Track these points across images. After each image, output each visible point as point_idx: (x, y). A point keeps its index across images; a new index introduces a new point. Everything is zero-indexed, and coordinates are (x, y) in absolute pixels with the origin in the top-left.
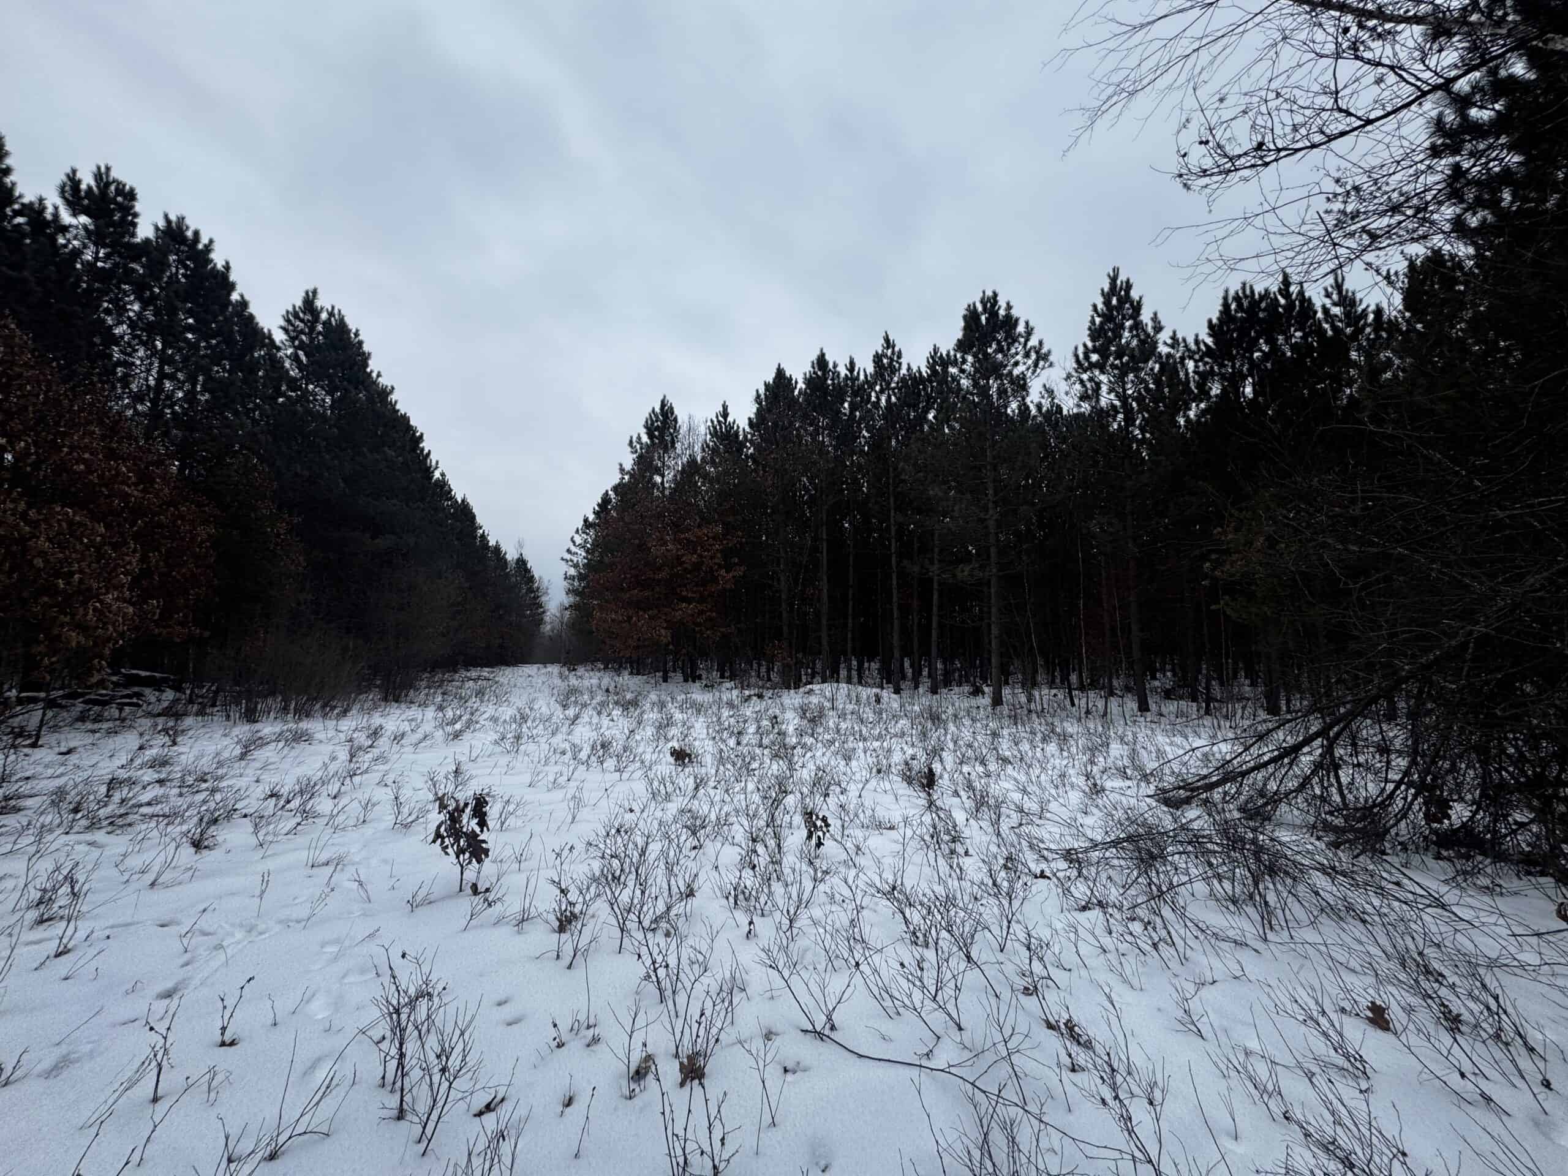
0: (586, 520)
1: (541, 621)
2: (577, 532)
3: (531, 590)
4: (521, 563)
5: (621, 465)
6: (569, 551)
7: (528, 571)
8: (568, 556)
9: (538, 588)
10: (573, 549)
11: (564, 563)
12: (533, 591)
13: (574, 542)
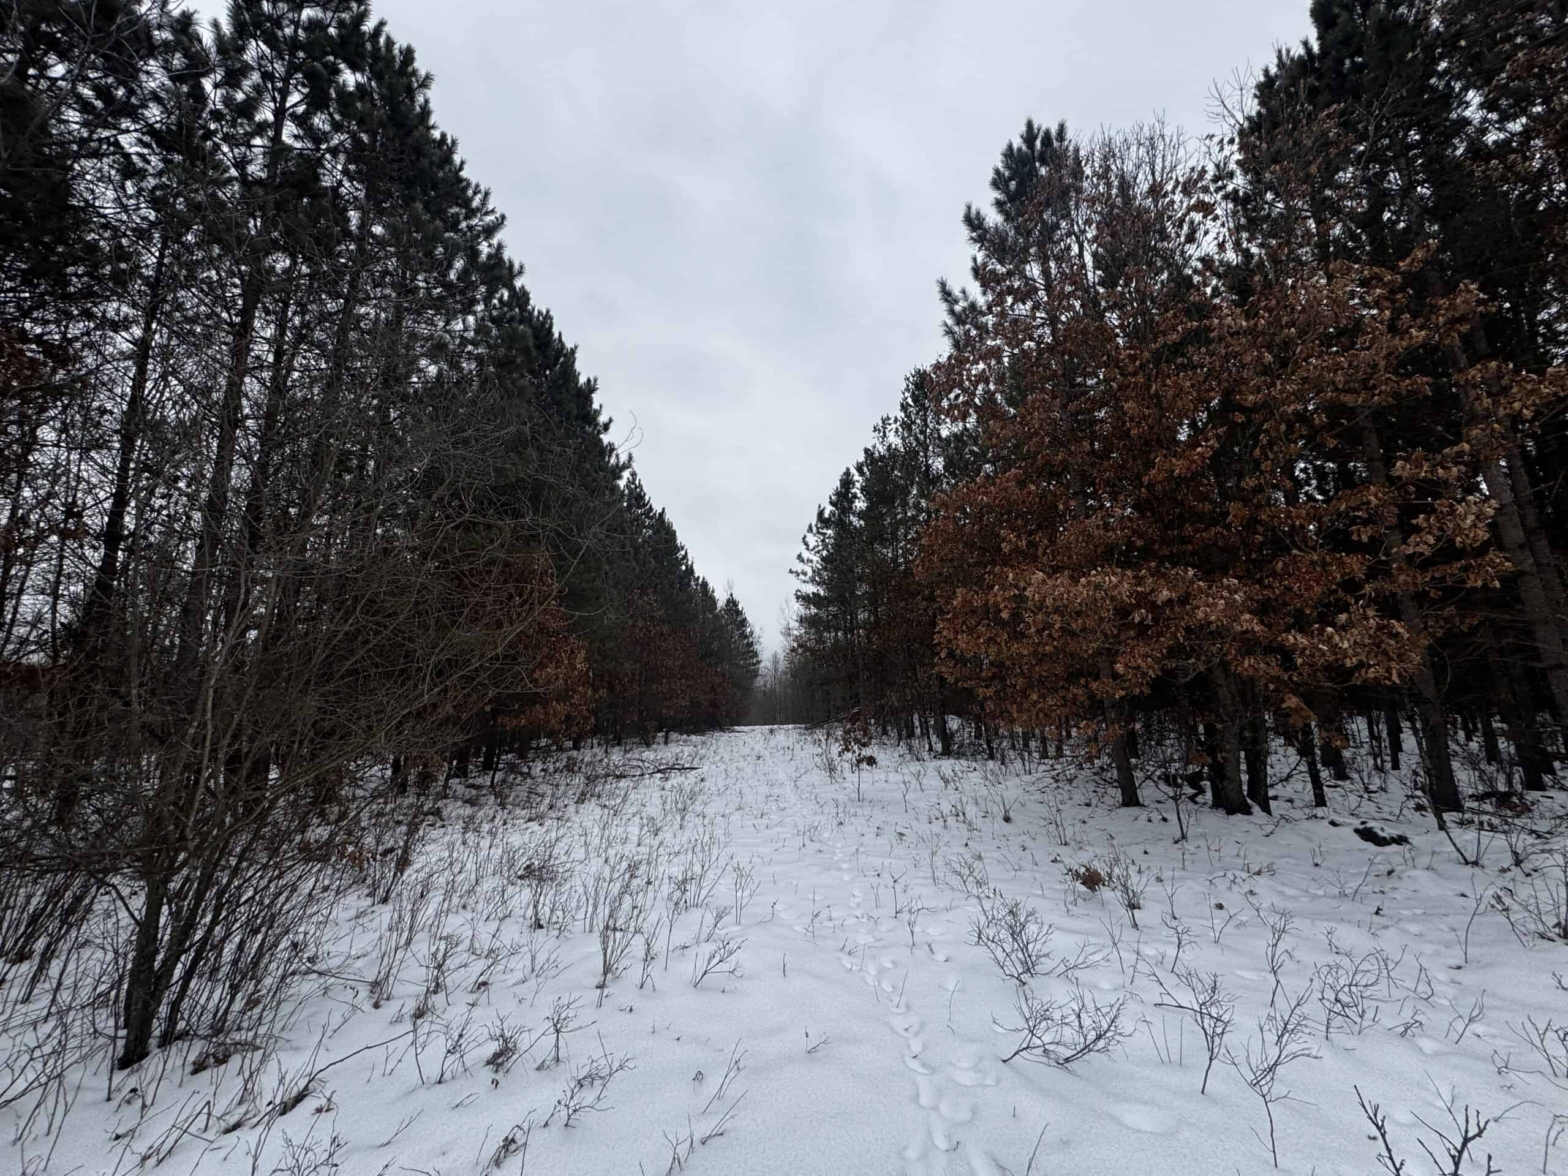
0: (821, 514)
1: (755, 674)
2: (810, 529)
3: (744, 636)
4: (732, 603)
5: (943, 285)
6: (800, 558)
7: (739, 613)
8: (799, 567)
9: (752, 633)
10: (806, 555)
11: (793, 576)
12: (746, 637)
13: (806, 544)
